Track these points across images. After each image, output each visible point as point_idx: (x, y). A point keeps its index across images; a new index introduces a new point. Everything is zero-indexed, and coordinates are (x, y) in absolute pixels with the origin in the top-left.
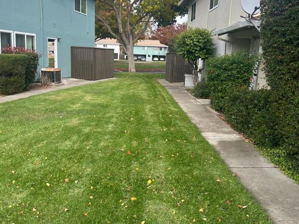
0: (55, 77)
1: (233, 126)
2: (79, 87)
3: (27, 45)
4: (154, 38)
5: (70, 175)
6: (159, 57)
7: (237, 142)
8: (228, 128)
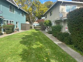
0: (18, 30)
1: (59, 40)
2: (23, 32)
3: (12, 23)
4: (36, 22)
5: (30, 53)
6: (38, 25)
7: (62, 44)
8: (58, 41)
